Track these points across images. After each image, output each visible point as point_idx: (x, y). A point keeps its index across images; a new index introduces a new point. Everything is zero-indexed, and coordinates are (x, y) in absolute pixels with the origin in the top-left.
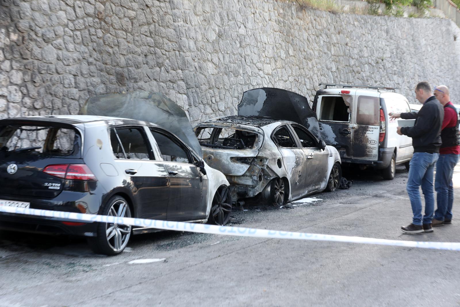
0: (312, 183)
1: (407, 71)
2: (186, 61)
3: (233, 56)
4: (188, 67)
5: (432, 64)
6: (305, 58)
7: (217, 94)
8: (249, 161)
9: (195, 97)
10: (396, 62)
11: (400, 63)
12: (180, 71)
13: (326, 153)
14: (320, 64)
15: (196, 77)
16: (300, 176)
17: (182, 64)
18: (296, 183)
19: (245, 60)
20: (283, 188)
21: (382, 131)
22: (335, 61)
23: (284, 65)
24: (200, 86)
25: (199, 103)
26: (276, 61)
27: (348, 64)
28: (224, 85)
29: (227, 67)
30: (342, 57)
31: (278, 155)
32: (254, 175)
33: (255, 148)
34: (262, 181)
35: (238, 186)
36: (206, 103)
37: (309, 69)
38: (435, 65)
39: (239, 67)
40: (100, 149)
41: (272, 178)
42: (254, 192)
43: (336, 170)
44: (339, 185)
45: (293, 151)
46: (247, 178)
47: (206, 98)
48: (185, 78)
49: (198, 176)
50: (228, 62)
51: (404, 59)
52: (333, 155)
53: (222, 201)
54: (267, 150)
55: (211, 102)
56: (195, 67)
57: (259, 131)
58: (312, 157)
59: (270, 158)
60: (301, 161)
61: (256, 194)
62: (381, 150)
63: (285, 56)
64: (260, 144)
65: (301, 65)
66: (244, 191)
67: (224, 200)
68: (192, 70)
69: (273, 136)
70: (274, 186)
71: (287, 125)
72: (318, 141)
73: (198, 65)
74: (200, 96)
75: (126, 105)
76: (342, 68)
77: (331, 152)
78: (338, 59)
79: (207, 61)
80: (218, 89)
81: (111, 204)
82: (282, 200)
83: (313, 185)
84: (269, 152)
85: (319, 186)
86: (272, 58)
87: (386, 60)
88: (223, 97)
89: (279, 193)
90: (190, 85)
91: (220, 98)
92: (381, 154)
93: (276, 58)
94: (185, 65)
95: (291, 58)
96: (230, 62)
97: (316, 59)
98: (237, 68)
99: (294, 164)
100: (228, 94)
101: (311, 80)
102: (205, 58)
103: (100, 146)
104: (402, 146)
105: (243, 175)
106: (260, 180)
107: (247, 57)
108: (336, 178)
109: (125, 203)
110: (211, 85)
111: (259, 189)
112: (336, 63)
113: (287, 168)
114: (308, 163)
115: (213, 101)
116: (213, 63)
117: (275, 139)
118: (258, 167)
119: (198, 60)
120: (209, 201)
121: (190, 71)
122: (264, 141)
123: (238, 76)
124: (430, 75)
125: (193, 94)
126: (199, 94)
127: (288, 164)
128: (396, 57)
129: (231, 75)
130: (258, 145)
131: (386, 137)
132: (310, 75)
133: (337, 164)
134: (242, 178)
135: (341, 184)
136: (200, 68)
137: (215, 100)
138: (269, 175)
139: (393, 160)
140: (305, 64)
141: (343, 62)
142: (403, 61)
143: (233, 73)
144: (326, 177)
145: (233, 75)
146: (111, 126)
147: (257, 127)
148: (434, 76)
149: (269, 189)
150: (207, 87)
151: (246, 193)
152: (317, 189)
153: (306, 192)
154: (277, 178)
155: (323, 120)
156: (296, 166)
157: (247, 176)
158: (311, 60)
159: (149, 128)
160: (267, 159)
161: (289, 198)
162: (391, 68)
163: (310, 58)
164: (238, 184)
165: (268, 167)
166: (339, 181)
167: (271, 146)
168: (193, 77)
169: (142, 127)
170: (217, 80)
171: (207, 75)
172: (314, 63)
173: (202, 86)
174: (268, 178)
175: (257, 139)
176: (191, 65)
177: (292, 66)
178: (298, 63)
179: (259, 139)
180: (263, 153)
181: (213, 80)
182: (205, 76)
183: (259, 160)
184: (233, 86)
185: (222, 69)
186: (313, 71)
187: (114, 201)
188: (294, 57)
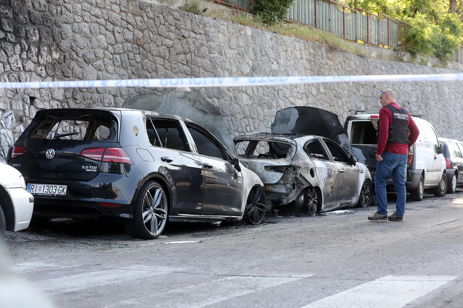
0: (343, 197)
1: (433, 116)
2: (222, 91)
3: (266, 89)
4: (223, 97)
5: (455, 111)
6: (335, 97)
7: (251, 123)
8: (283, 170)
9: (230, 124)
10: (422, 107)
11: (425, 107)
12: (216, 100)
13: (357, 169)
14: (350, 103)
15: (231, 106)
16: (332, 187)
17: (218, 93)
18: (329, 194)
19: (278, 94)
20: (316, 198)
21: (411, 153)
22: (364, 101)
23: (315, 101)
24: (235, 115)
25: (235, 131)
26: (307, 97)
27: (376, 105)
28: (258, 116)
29: (261, 99)
30: (370, 98)
31: (311, 165)
32: (288, 183)
33: (289, 158)
34: (295, 190)
35: (272, 194)
36: (241, 131)
37: (339, 107)
38: (458, 113)
39: (273, 100)
40: (136, 135)
41: (305, 187)
42: (288, 200)
43: (367, 187)
44: (370, 202)
45: (325, 163)
46: (281, 186)
47: (241, 126)
48: (221, 106)
49: (232, 173)
50: (261, 94)
51: (428, 104)
52: (364, 172)
53: (257, 201)
54: (300, 160)
55: (245, 131)
56: (230, 97)
57: (292, 142)
58: (344, 171)
59: (303, 167)
60: (333, 173)
61: (290, 202)
62: (409, 171)
63: (316, 92)
64: (293, 154)
65: (332, 102)
66: (278, 198)
67: (259, 199)
68: (227, 99)
69: (306, 147)
70: (307, 194)
71: (319, 140)
72: (349, 157)
73: (233, 95)
74: (236, 125)
75: (162, 106)
76: (370, 108)
77: (361, 168)
78: (366, 100)
79: (242, 92)
80: (253, 119)
81: (147, 188)
82: (315, 209)
83: (345, 199)
84: (302, 161)
85: (351, 200)
86: (304, 94)
87: (412, 103)
88: (257, 127)
89: (312, 202)
90: (225, 113)
91: (254, 128)
92: (410, 175)
93: (308, 94)
94: (221, 94)
95: (322, 95)
96: (263, 94)
97: (345, 98)
98: (270, 101)
99: (326, 175)
100: (262, 124)
101: (341, 117)
102: (240, 89)
103: (136, 132)
104: (429, 170)
105: (277, 184)
106: (294, 188)
107: (280, 91)
108: (367, 194)
109: (160, 189)
110: (245, 115)
111: (292, 197)
112: (365, 104)
113: (320, 179)
114: (340, 176)
115: (247, 130)
116: (247, 94)
117: (307, 150)
118: (291, 176)
119: (233, 90)
120: (244, 198)
121: (225, 100)
122: (297, 151)
123: (271, 108)
124: (454, 121)
125: (229, 122)
126: (235, 122)
127: (321, 174)
128: (421, 102)
129: (265, 107)
130: (291, 155)
131: (414, 159)
132: (341, 112)
133: (367, 180)
134: (276, 186)
135: (372, 201)
136: (235, 98)
137: (250, 129)
138: (302, 184)
139: (421, 182)
140: (335, 102)
141: (372, 103)
142: (429, 106)
143: (267, 105)
144: (357, 193)
145: (266, 107)
146: (147, 115)
147: (290, 139)
148: (457, 122)
149: (302, 198)
150: (242, 116)
151: (280, 201)
152: (349, 203)
153: (338, 205)
154: (310, 187)
155: (353, 144)
156: (328, 178)
157: (280, 184)
158: (341, 98)
159: (185, 122)
160: (300, 168)
161: (322, 208)
162: (417, 111)
163: (340, 96)
164: (273, 192)
165: (301, 175)
166: (369, 197)
167: (303, 157)
168: (228, 106)
169: (178, 121)
170: (251, 110)
171: (242, 105)
172: (344, 102)
173: (237, 115)
174: (302, 187)
175: (290, 150)
176: (226, 95)
177: (323, 103)
178: (329, 101)
179: (292, 150)
180: (296, 162)
181: (247, 110)
182: (240, 106)
183: (293, 169)
184: (267, 118)
185: (256, 101)
186: (343, 109)
187: (150, 185)
188: (324, 95)
